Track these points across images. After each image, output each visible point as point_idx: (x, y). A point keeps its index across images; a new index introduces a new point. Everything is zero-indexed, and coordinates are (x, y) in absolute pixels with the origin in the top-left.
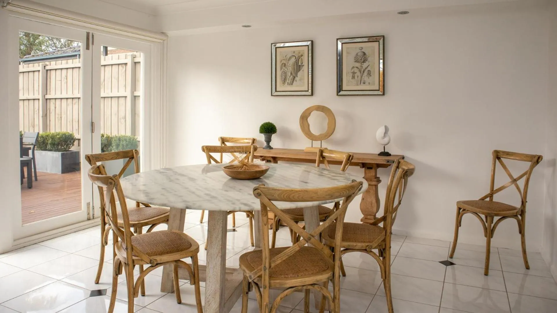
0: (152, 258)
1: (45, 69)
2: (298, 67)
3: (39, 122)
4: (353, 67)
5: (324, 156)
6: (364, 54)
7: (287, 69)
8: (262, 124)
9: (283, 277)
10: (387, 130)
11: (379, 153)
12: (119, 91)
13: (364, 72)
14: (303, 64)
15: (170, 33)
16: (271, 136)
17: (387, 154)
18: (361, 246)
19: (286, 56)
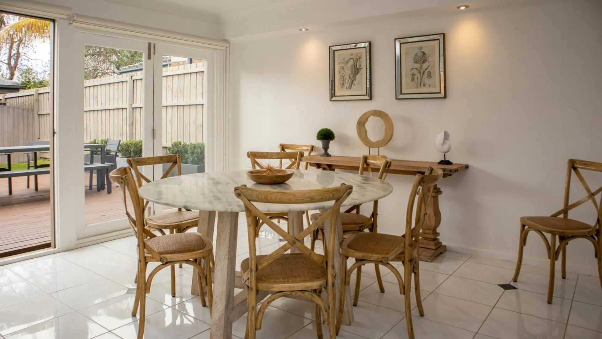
0: (162, 256)
1: (131, 79)
2: (356, 71)
3: (126, 129)
4: (413, 68)
5: (369, 163)
6: (424, 54)
7: (346, 73)
8: (320, 130)
9: (273, 281)
10: (446, 136)
11: (439, 161)
12: (197, 99)
13: (423, 73)
14: (361, 67)
15: (232, 39)
16: (329, 142)
17: (448, 163)
18: (377, 257)
19: (344, 59)
